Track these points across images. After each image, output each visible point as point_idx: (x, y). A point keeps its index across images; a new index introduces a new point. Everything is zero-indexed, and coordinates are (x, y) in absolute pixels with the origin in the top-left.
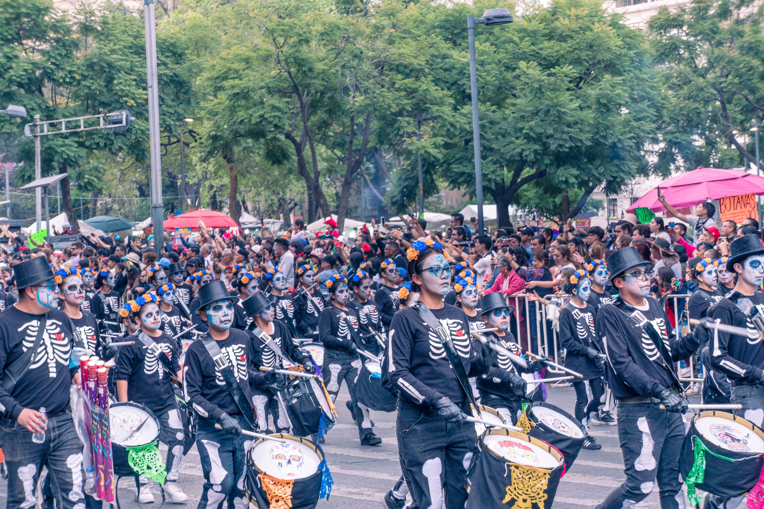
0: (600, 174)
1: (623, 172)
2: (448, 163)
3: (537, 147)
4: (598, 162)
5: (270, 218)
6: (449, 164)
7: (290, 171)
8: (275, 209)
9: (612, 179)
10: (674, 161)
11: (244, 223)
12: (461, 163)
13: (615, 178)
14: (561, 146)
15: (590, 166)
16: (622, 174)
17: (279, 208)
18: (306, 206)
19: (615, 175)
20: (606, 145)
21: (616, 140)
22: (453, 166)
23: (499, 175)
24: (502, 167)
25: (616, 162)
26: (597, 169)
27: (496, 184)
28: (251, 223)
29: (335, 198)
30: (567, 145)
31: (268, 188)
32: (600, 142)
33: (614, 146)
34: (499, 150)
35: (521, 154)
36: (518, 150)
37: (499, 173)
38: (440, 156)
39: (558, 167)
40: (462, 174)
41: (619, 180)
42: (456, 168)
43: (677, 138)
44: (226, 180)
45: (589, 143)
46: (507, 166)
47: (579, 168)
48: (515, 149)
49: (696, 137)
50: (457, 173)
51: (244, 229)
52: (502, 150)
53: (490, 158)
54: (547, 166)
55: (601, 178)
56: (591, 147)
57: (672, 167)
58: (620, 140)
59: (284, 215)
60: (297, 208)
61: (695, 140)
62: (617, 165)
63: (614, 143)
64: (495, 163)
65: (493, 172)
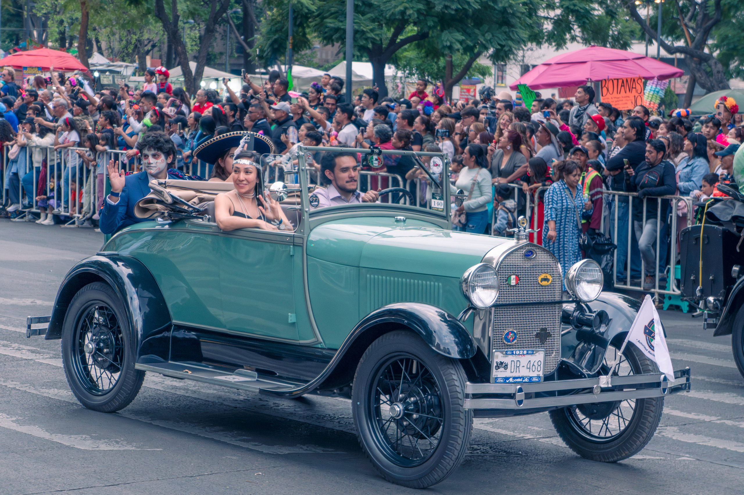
0: (487, 41)
1: (512, 40)
2: (321, 15)
3: (421, 6)
4: (485, 27)
5: (124, 61)
6: (324, 18)
7: (149, 11)
8: (130, 51)
9: (499, 47)
10: (569, 29)
11: (94, 65)
12: (336, 18)
13: (503, 46)
14: (446, 7)
15: (477, 31)
16: (510, 43)
17: (134, 51)
18: (165, 48)
19: (503, 43)
20: (495, 9)
21: (507, 5)
22: (328, 20)
23: (377, 35)
24: (380, 26)
25: (505, 29)
26: (484, 35)
27: (374, 43)
28: (101, 65)
29: (198, 42)
30: (454, 7)
31: (123, 27)
32: (490, 6)
33: (504, 11)
34: (379, 6)
35: (403, 13)
36: (401, 8)
37: (378, 32)
38: (313, 8)
39: (442, 30)
40: (337, 30)
41: (506, 49)
42: (331, 23)
43: (575, 5)
44: (78, 15)
45: (477, 7)
46: (387, 24)
47: (465, 32)
48: (396, 7)
49: (596, 6)
50: (332, 29)
51: (92, 71)
52: (382, 8)
53: (369, 15)
54: (430, 28)
55: (487, 45)
56: (479, 10)
57: (568, 36)
58: (511, 6)
59: (139, 58)
60: (156, 49)
61: (594, 9)
62: (505, 33)
63: (505, 8)
64: (373, 20)
65: (372, 30)
